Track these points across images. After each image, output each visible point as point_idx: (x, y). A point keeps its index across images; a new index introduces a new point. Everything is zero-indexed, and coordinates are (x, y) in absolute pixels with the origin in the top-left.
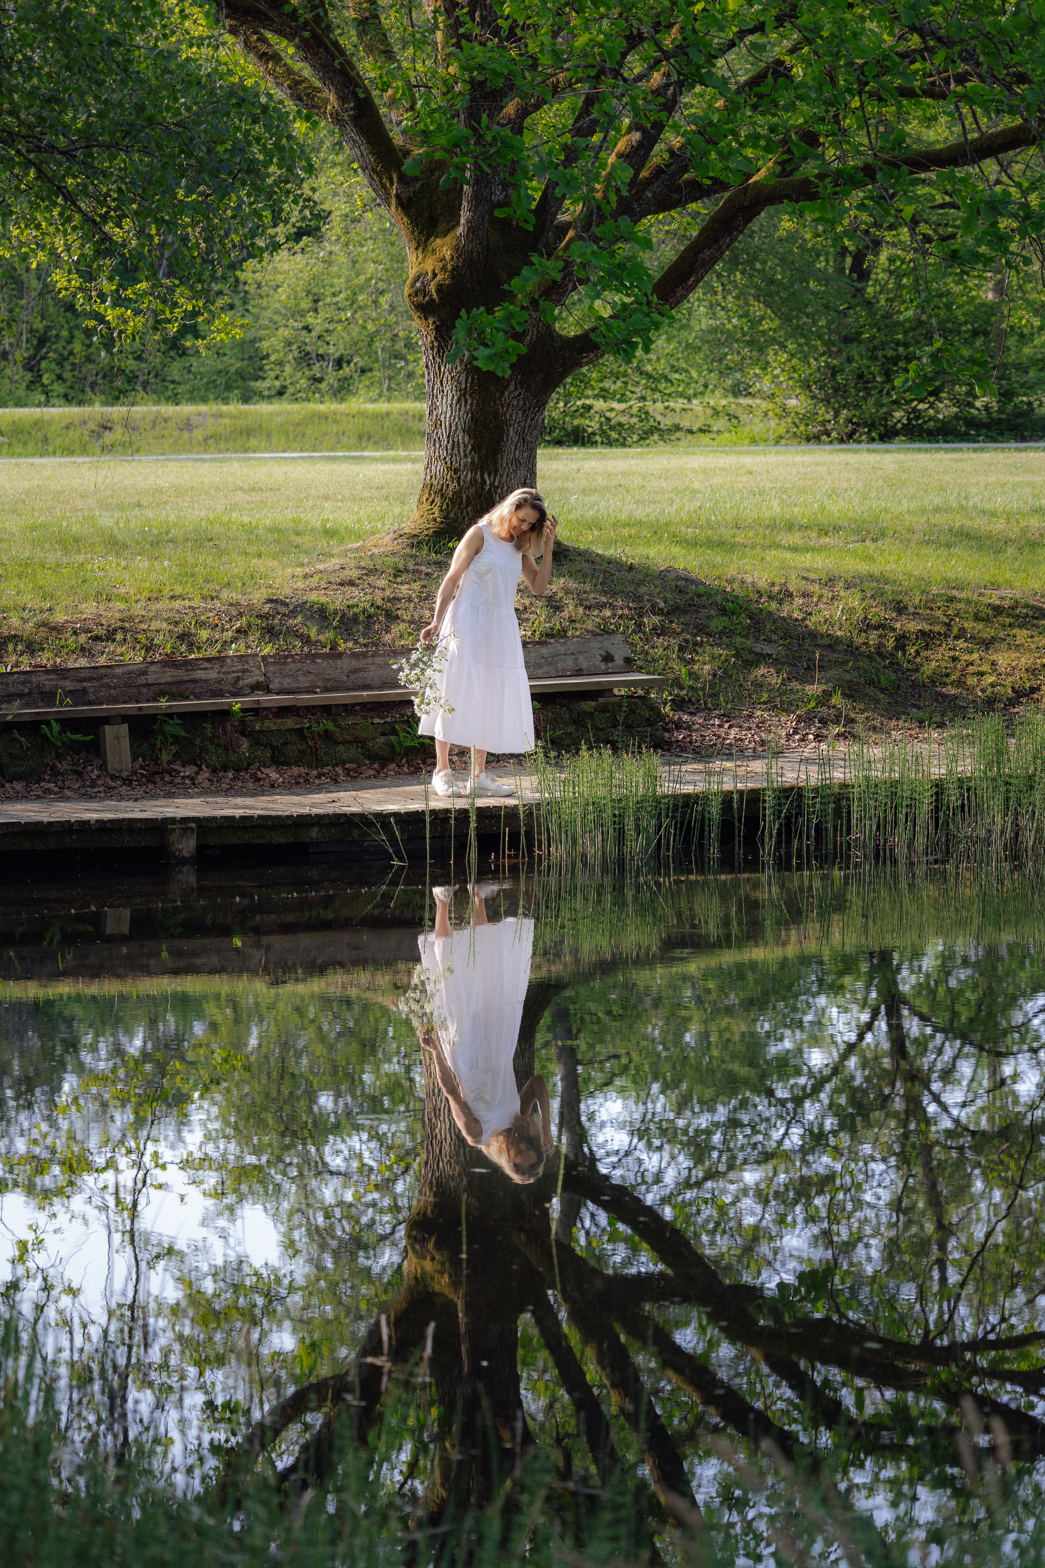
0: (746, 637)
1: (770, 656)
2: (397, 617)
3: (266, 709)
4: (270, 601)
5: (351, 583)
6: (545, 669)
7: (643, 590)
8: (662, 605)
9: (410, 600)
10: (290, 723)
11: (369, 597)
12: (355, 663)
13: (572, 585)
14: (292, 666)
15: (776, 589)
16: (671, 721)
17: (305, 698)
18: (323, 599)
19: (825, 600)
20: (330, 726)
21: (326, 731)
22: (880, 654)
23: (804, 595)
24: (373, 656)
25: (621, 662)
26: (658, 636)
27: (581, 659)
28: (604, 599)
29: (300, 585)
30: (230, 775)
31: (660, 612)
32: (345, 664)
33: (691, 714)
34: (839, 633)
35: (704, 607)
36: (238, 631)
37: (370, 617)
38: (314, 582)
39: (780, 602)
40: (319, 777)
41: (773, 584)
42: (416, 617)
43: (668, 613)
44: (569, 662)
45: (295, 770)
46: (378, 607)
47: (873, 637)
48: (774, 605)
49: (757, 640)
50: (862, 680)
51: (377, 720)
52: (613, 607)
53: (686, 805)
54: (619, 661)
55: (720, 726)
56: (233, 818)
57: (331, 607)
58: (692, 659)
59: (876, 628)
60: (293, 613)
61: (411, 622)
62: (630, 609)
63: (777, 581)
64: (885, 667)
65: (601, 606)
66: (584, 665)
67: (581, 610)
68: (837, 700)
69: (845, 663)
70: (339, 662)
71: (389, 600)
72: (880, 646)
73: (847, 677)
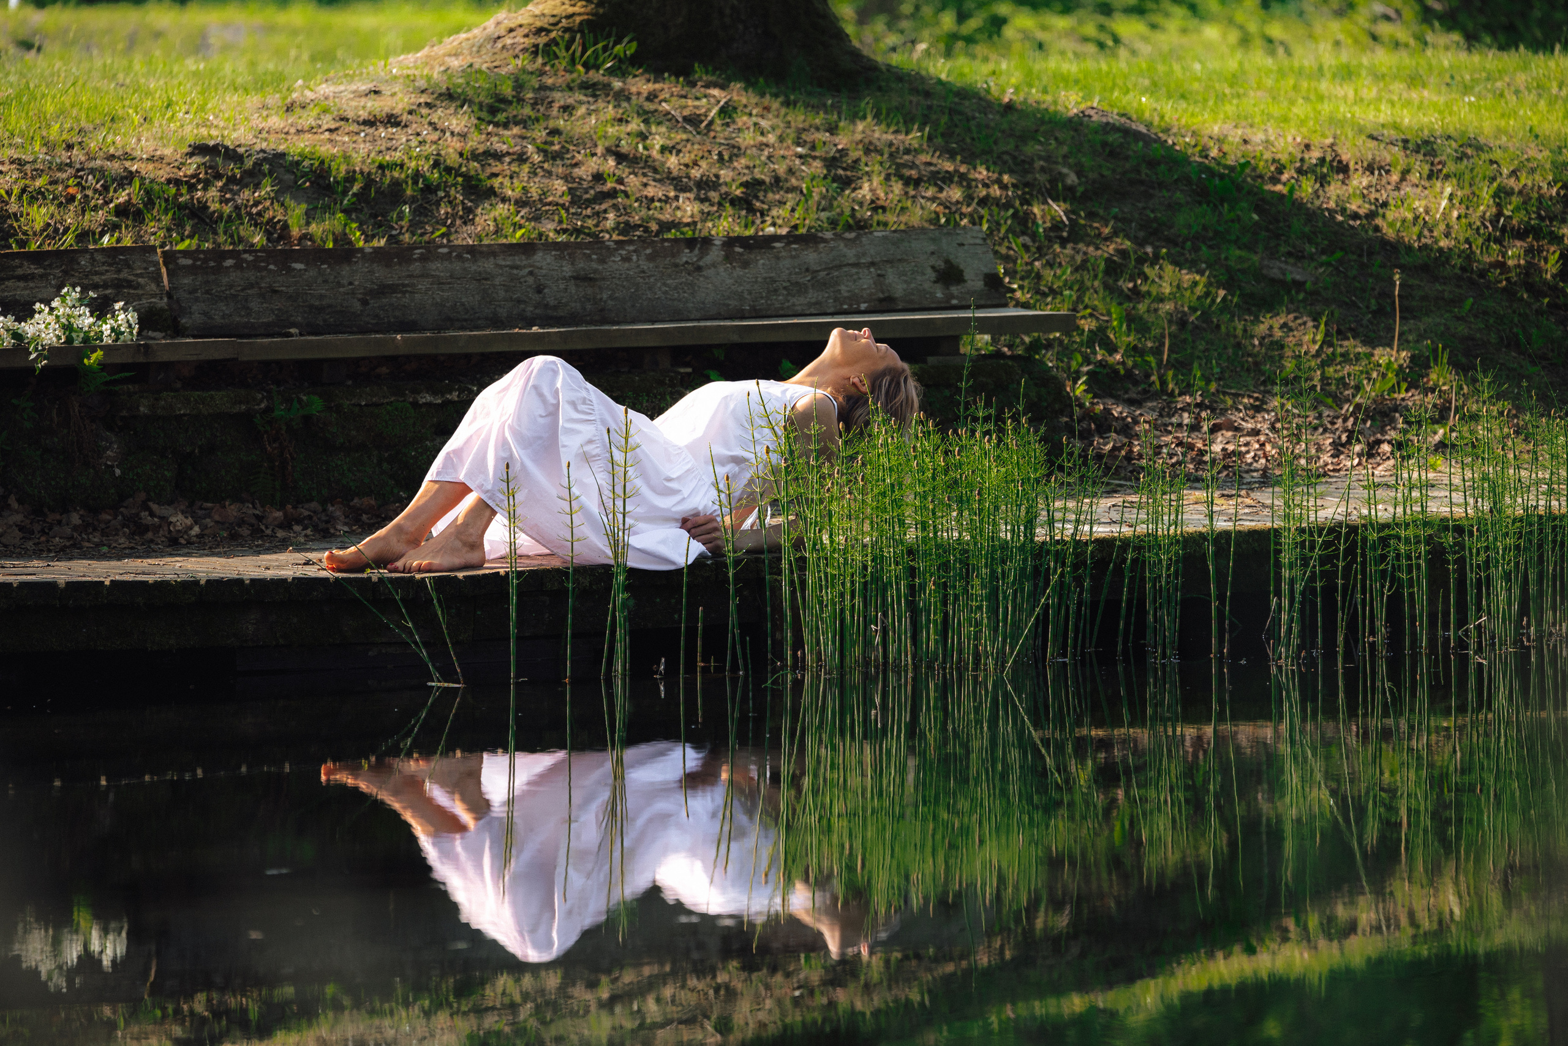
0: (1250, 248)
1: (1299, 285)
2: (491, 192)
3: (167, 366)
4: (200, 149)
5: (392, 120)
6: (813, 295)
7: (1031, 149)
8: (1072, 179)
9: (521, 158)
10: (221, 400)
11: (430, 149)
12: (380, 273)
13: (881, 135)
14: (235, 276)
15: (1315, 155)
16: (1088, 415)
17: (265, 347)
18: (326, 150)
19: (1414, 177)
20: (316, 404)
21: (307, 419)
22: (1530, 287)
23: (1370, 169)
24: (423, 259)
25: (979, 285)
26: (1064, 243)
27: (891, 276)
28: (949, 166)
29: (276, 121)
30: (76, 519)
31: (1066, 194)
32: (357, 276)
33: (1131, 402)
34: (1444, 243)
35: (1161, 185)
36: (122, 211)
37: (429, 189)
38: (308, 119)
39: (1323, 181)
40: (286, 525)
41: (1307, 147)
42: (534, 193)
43: (1085, 198)
44: (866, 281)
45: (233, 510)
46: (448, 170)
47: (1515, 253)
48: (1308, 187)
49: (1273, 254)
50: (1493, 338)
51: (427, 398)
52: (963, 180)
53: (1101, 564)
54: (975, 283)
55: (1195, 428)
56: (52, 586)
57: (340, 170)
58: (1135, 290)
59: (1520, 235)
60: (252, 177)
61: (520, 203)
62: (1004, 187)
63: (1316, 140)
64: (1539, 312)
65: (942, 180)
66: (899, 289)
67: (897, 187)
68: (1441, 376)
69: (1458, 301)
70: (345, 270)
71: (475, 156)
72: (1530, 270)
73: (1462, 329)
